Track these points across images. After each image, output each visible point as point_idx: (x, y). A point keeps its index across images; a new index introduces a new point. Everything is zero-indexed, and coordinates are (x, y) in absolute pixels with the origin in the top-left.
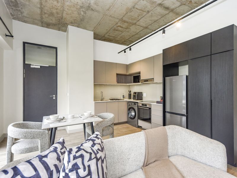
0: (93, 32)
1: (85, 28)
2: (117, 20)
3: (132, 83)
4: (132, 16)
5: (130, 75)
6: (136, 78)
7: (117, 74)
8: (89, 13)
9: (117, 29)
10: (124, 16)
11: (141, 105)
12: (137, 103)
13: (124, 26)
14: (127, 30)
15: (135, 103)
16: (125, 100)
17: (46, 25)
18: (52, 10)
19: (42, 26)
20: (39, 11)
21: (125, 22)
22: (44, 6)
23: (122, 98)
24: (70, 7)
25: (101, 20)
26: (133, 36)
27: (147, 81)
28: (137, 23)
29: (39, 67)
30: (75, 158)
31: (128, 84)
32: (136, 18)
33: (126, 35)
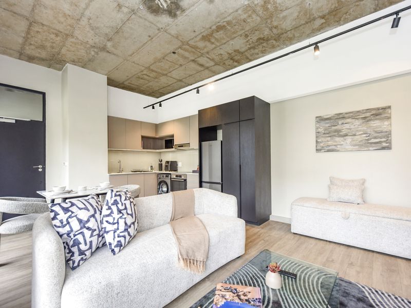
0: (106, 77)
1: (94, 70)
2: (143, 68)
3: (163, 149)
4: (162, 67)
5: (161, 138)
6: (169, 143)
7: (143, 137)
8: (103, 55)
9: (142, 76)
10: (151, 65)
11: (175, 177)
12: (170, 174)
13: (151, 75)
14: (156, 80)
15: (167, 175)
16: (154, 172)
17: (26, 58)
18: (44, 42)
19: (19, 59)
20: (20, 40)
21: (153, 71)
22: (32, 37)
23: (150, 169)
24: (76, 44)
25: (119, 65)
26: (164, 87)
27: (182, 146)
28: (169, 75)
29: (14, 122)
30: (116, 195)
31: (157, 151)
32: (166, 69)
33: (155, 85)
